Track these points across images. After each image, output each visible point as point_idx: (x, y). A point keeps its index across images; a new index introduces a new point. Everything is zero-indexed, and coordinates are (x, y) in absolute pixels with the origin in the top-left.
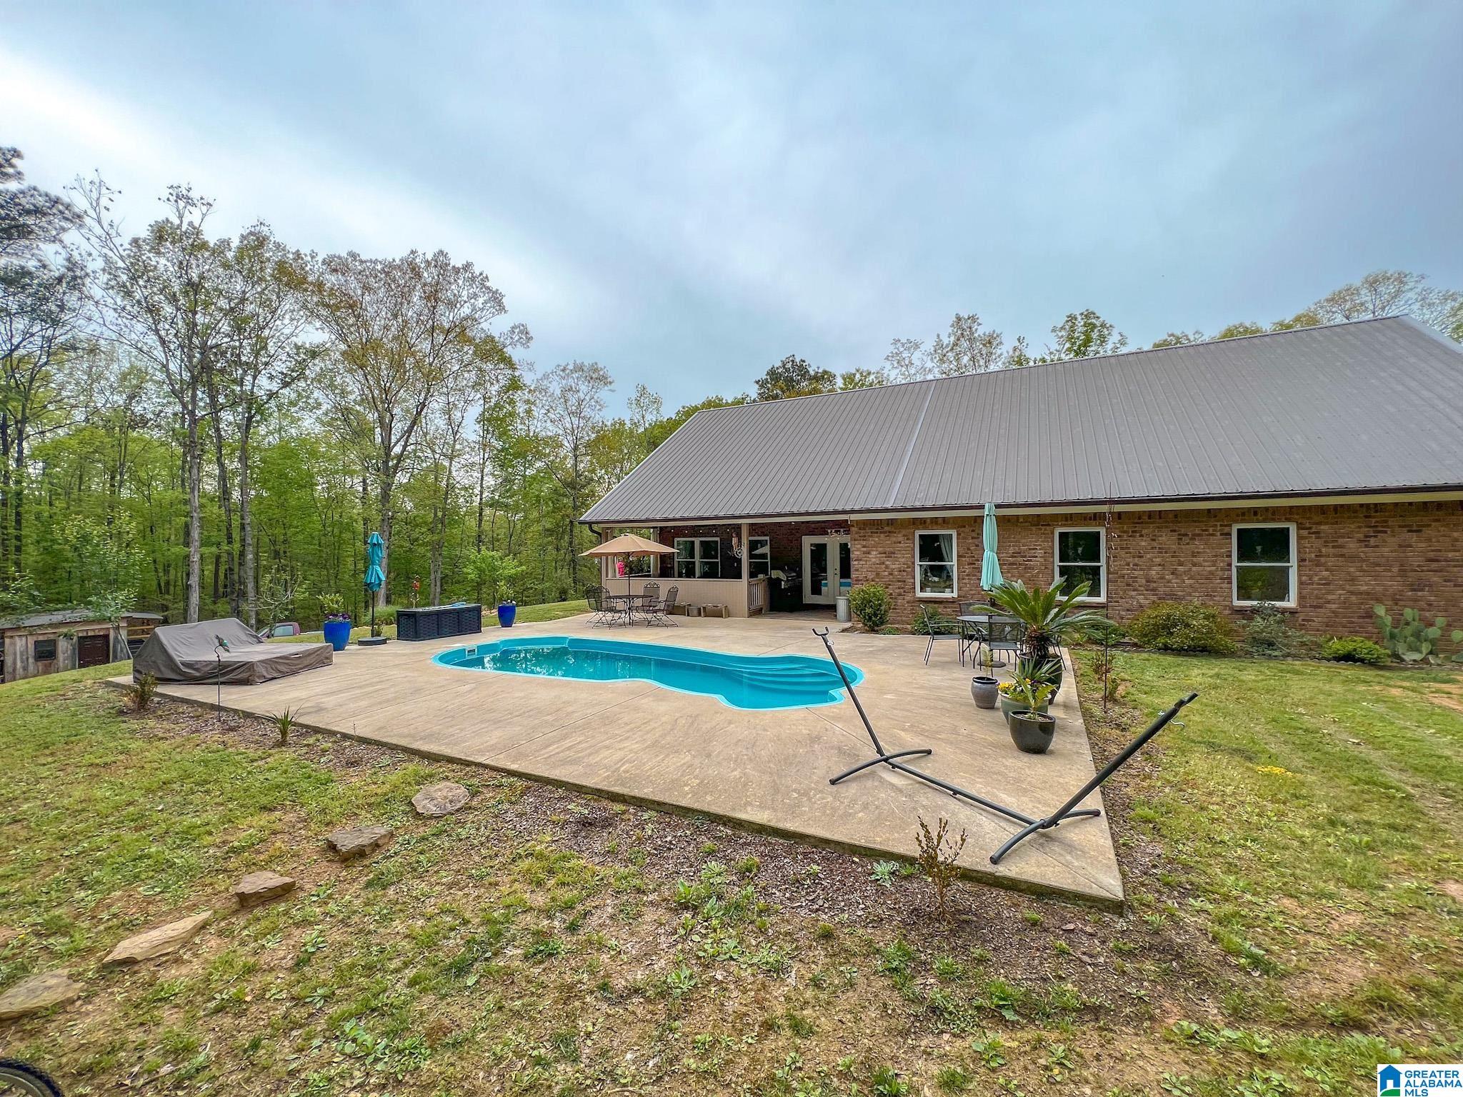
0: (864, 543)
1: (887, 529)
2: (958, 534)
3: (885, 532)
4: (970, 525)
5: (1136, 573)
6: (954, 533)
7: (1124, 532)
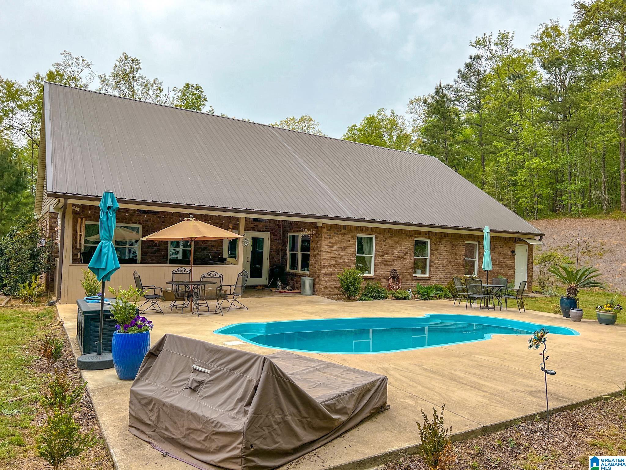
0: (330, 240)
1: (343, 231)
2: (376, 238)
3: (341, 234)
4: (383, 234)
5: (440, 262)
6: (374, 237)
7: (437, 242)
